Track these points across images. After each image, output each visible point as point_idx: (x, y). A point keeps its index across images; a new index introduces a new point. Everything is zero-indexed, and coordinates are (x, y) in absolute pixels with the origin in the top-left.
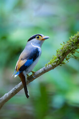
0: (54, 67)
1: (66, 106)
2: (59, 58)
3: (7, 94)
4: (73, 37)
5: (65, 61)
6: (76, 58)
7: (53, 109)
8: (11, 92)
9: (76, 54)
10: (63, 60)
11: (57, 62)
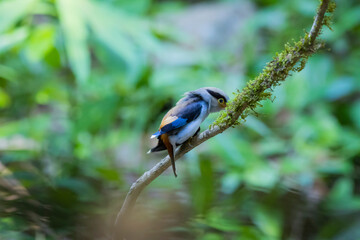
0: (222, 129)
1: (242, 187)
2: (230, 115)
3: (148, 174)
4: (252, 82)
5: (240, 120)
6: (257, 115)
7: (221, 194)
8: (154, 168)
9: (257, 109)
10: (237, 118)
11: (227, 121)
